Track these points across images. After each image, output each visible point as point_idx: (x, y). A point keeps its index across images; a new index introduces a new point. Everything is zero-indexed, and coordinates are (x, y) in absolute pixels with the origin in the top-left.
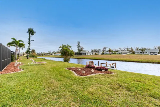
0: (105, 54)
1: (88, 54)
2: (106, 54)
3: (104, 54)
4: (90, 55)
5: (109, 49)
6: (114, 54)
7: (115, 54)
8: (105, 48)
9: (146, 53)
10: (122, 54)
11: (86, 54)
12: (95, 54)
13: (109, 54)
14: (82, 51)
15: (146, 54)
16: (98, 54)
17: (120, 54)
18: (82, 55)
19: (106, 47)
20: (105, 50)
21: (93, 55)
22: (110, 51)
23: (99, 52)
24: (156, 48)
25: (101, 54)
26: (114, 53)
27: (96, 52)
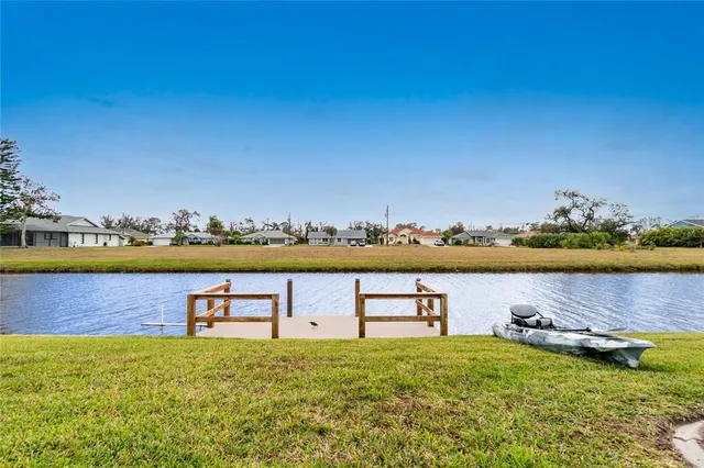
0: (191, 243)
1: (90, 242)
2: (195, 243)
3: (186, 242)
4: (101, 244)
5: (212, 219)
6: (232, 242)
7: (240, 243)
8: (186, 214)
9: (339, 240)
10: (266, 243)
11: (74, 240)
12: (132, 240)
13: (210, 243)
14: (29, 215)
15: (340, 243)
16: (151, 244)
17: (257, 242)
18: (30, 242)
19: (191, 211)
20: (184, 223)
21: (120, 245)
22: (215, 227)
23: (154, 232)
24: (353, 226)
25: (168, 242)
26: (233, 239)
27: (137, 232)
